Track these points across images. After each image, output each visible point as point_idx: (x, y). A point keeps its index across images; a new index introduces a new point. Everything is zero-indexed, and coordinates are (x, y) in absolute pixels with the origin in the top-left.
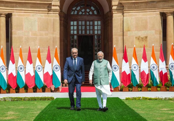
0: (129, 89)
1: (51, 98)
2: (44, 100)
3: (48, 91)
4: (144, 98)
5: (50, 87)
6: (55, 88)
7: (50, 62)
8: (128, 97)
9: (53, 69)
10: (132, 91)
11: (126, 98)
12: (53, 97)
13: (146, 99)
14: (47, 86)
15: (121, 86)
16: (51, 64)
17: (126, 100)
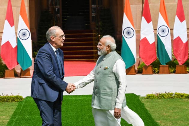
0: (152, 70)
1: (18, 97)
2: (4, 101)
3: (10, 76)
4: (178, 95)
5: (14, 69)
6: (22, 70)
7: (12, 23)
8: (150, 93)
9: (18, 36)
10: (158, 73)
11: (147, 96)
12: (20, 95)
13: (182, 96)
14: (8, 67)
15: (139, 63)
16: (14, 27)
17: (147, 98)
